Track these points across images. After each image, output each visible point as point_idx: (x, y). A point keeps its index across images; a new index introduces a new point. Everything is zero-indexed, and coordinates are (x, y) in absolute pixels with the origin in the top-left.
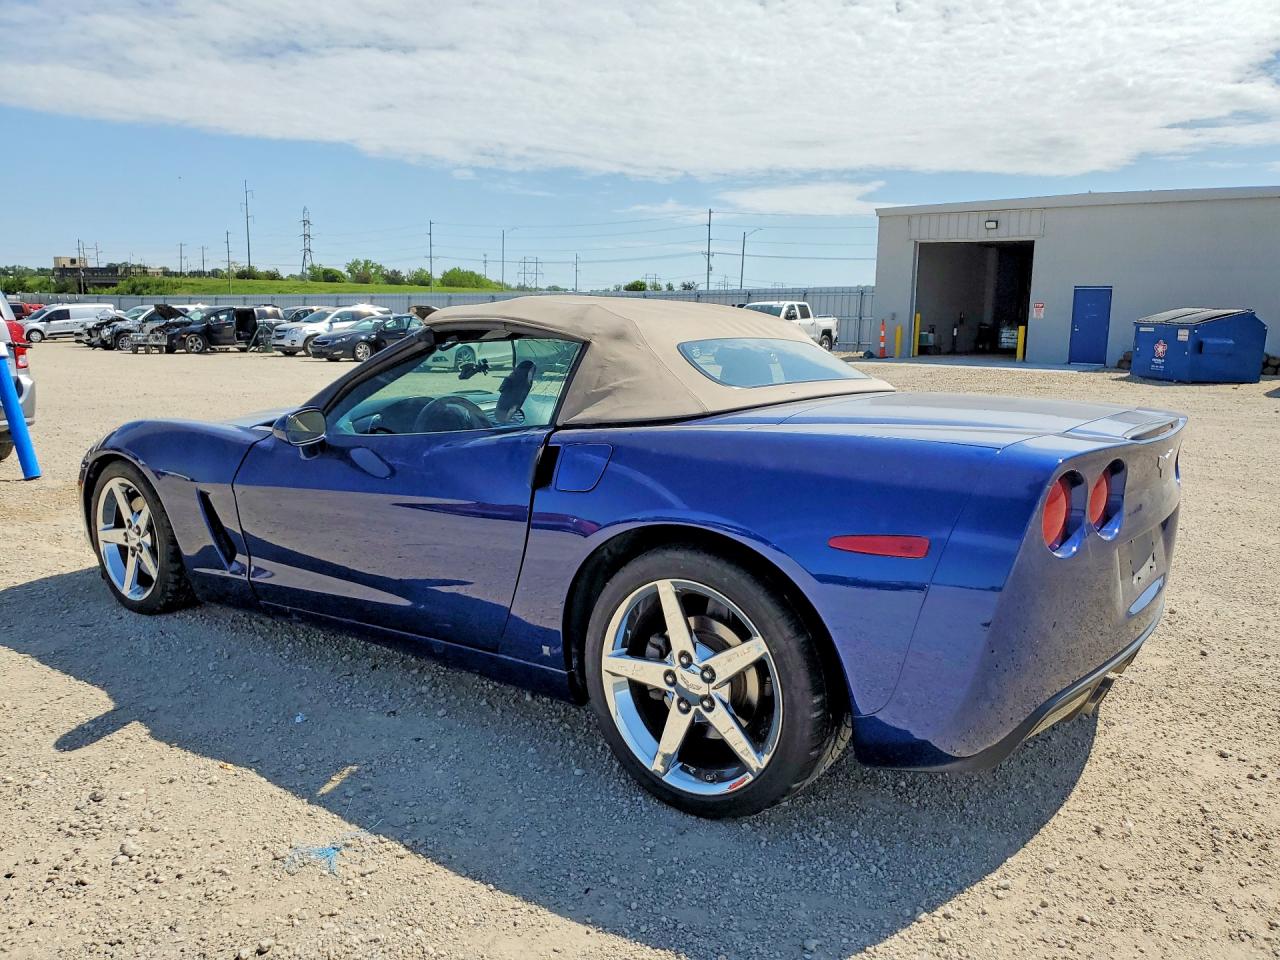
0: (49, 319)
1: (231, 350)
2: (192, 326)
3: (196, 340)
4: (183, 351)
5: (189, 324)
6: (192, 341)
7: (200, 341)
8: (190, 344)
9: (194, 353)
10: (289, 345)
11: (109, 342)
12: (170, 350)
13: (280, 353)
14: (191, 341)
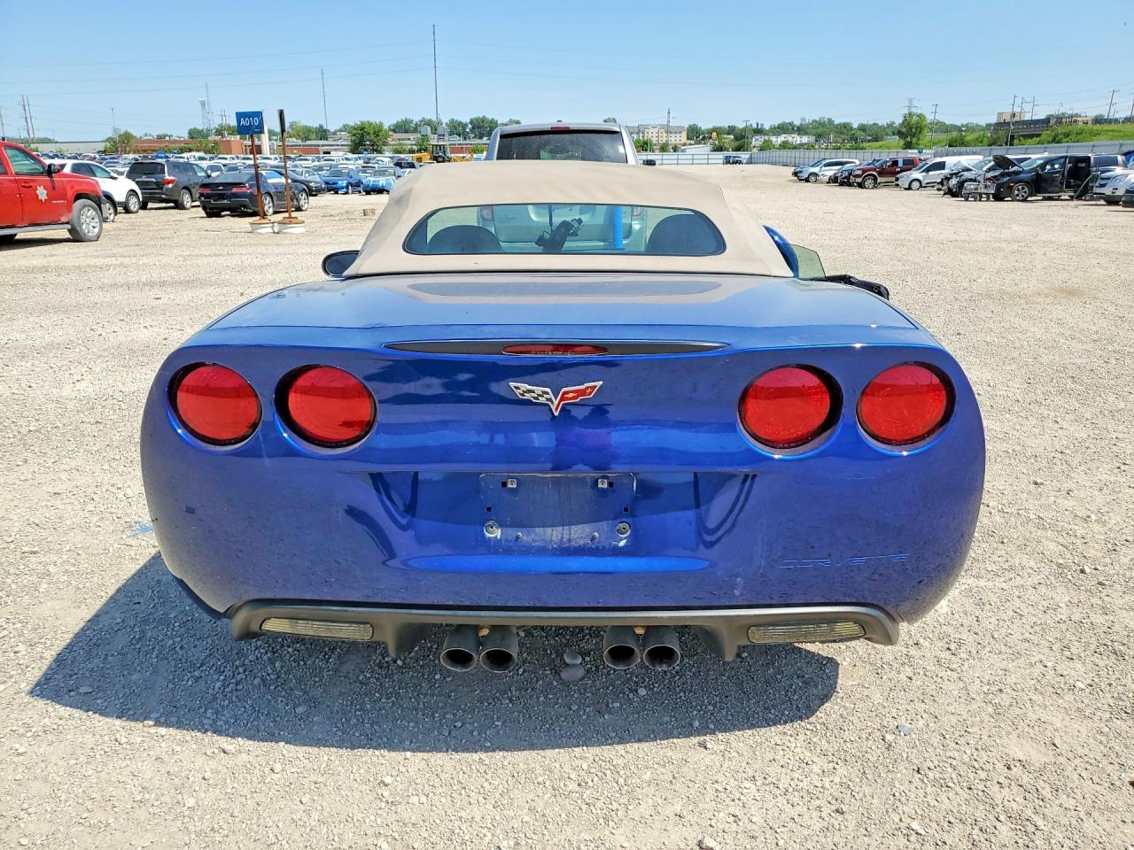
0: (928, 170)
1: (1062, 197)
2: (1022, 175)
3: (1023, 188)
4: (1009, 199)
5: (1020, 172)
6: (1018, 190)
7: (1026, 189)
8: (1016, 192)
9: (1019, 201)
10: (1110, 193)
11: (954, 190)
12: (998, 197)
13: (1103, 202)
14: (1020, 190)
